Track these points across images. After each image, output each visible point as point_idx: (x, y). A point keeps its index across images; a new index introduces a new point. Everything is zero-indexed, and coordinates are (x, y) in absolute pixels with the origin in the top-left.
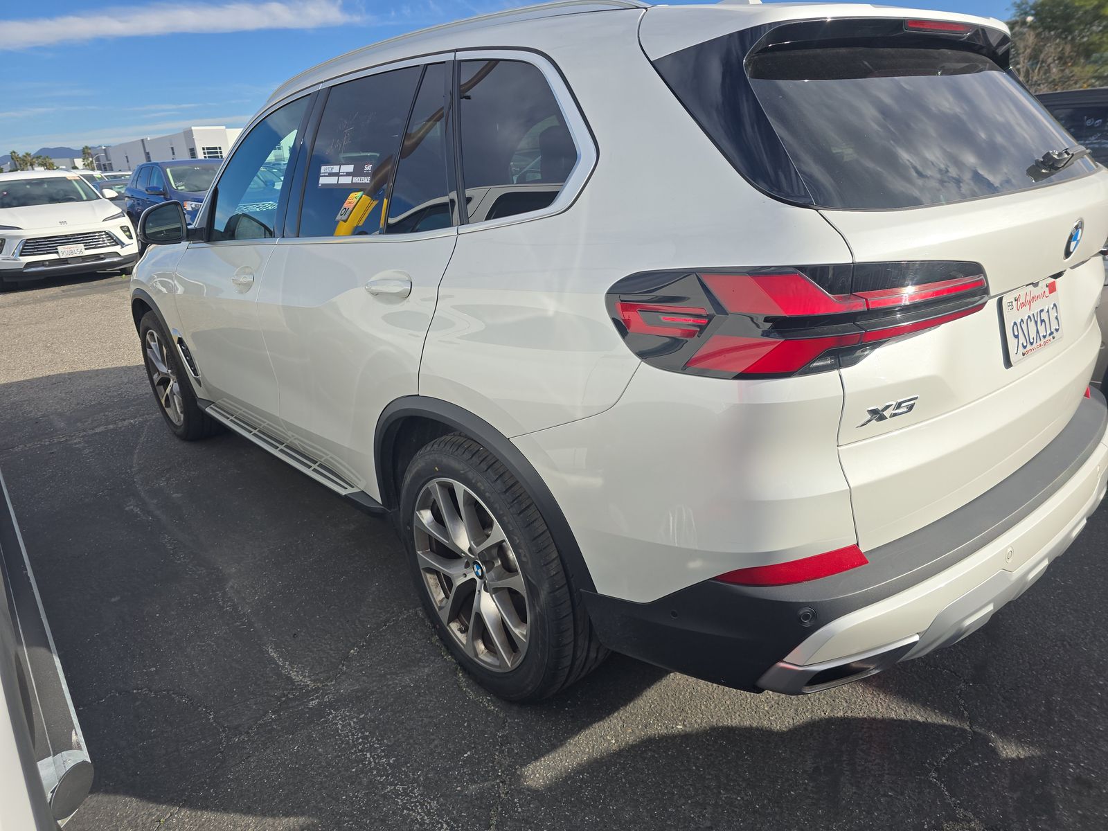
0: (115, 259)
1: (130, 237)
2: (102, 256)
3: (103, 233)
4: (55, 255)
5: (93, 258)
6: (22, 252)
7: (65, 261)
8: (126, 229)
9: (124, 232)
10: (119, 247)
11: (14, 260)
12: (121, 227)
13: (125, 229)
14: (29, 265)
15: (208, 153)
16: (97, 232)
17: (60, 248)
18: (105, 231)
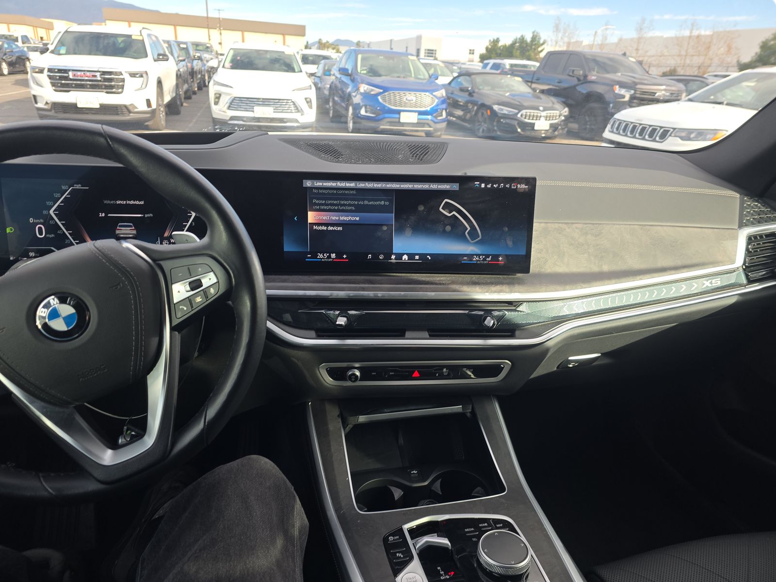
0: (295, 125)
1: (311, 107)
2: (285, 120)
3: (290, 101)
4: (252, 112)
5: (279, 120)
6: (229, 106)
7: (258, 119)
8: (308, 100)
9: (307, 102)
10: (299, 114)
11: (224, 112)
12: (306, 99)
13: (309, 102)
14: (232, 118)
15: (428, 53)
16: (285, 100)
17: (256, 108)
18: (291, 100)
